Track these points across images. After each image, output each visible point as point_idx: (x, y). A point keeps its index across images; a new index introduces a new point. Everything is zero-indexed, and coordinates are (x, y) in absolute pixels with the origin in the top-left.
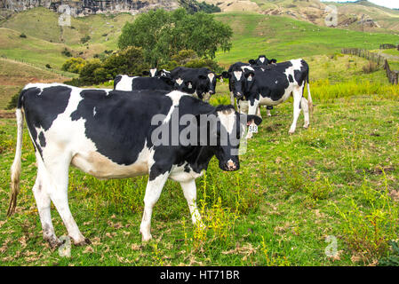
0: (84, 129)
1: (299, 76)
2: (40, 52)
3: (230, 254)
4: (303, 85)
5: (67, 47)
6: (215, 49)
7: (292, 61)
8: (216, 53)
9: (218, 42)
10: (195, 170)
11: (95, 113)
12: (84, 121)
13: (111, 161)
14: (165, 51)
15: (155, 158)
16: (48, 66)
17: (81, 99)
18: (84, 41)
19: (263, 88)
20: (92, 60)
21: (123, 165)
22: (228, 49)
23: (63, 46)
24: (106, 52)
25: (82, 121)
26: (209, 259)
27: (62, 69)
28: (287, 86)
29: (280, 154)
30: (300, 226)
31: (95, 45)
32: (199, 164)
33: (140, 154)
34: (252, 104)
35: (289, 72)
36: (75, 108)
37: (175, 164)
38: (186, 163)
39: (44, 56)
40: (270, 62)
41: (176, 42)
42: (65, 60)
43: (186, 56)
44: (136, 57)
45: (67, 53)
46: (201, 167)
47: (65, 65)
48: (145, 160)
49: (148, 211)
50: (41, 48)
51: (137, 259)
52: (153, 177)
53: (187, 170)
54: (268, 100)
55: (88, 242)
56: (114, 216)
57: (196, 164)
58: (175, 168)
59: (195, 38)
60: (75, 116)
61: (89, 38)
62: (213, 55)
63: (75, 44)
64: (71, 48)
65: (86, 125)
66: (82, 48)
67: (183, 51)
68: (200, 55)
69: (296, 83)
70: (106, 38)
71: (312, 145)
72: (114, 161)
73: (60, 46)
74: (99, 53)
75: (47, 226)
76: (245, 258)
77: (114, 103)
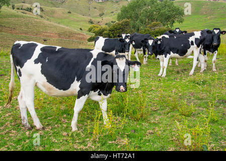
0: (40, 69)
1: (198, 42)
2: (78, 21)
3: (113, 143)
4: (200, 47)
5: (92, 18)
6: (174, 22)
7: (195, 32)
8: (174, 24)
9: (176, 18)
10: (104, 95)
11: (47, 60)
12: (41, 64)
13: (55, 87)
14: (144, 22)
15: (80, 86)
16: (81, 29)
17: (41, 52)
18: (101, 15)
19: (173, 48)
20: (104, 26)
21: (62, 90)
22: (182, 22)
23: (89, 18)
24: (112, 22)
25: (40, 65)
26: (99, 145)
27: (88, 31)
28: (189, 47)
29: (177, 88)
30: (164, 131)
31: (107, 18)
32: (106, 91)
33: (72, 85)
34: (166, 57)
35: (192, 39)
36: (37, 57)
37: (92, 90)
38: (99, 90)
39: (79, 23)
40: (182, 32)
41: (151, 17)
42: (90, 26)
43: (156, 25)
44: (127, 25)
45: (91, 22)
46: (107, 92)
47: (89, 29)
48: (75, 88)
49: (76, 116)
50: (78, 19)
51: (61, 141)
52: (79, 97)
53: (100, 94)
54: (177, 55)
55: (43, 128)
56: (65, 115)
57: (105, 91)
58: (92, 93)
59: (162, 15)
60: (36, 62)
61: (103, 14)
62: (172, 25)
63: (96, 17)
64: (93, 19)
65: (42, 67)
66: (99, 19)
67: (154, 22)
68: (164, 25)
69: (195, 45)
70: (113, 14)
71: (197, 83)
72: (56, 88)
73: (88, 18)
74: (108, 22)
75: (24, 118)
76: (119, 147)
77: (59, 55)
